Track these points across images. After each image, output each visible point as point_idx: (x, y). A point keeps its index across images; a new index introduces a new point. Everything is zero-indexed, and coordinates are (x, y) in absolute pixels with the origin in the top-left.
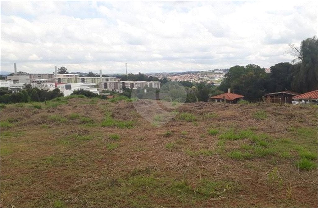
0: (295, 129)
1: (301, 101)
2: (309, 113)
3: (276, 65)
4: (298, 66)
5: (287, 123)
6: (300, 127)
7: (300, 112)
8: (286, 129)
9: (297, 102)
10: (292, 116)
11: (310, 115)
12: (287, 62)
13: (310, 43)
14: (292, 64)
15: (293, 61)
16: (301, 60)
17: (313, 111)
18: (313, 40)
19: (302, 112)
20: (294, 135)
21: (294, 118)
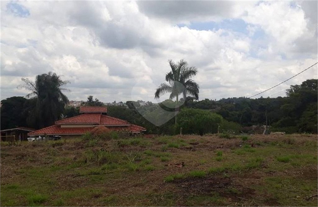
0: (25, 170)
1: (38, 137)
2: (43, 151)
3: (8, 99)
4: (33, 101)
5: (17, 165)
6: (31, 168)
7: (33, 151)
8: (15, 172)
9: (33, 139)
10: (23, 156)
11: (43, 153)
12: (21, 96)
13: (46, 78)
14: (27, 98)
15: (28, 95)
16: (36, 95)
17: (47, 149)
18: (49, 76)
19: (36, 150)
20: (24, 177)
21: (25, 158)
